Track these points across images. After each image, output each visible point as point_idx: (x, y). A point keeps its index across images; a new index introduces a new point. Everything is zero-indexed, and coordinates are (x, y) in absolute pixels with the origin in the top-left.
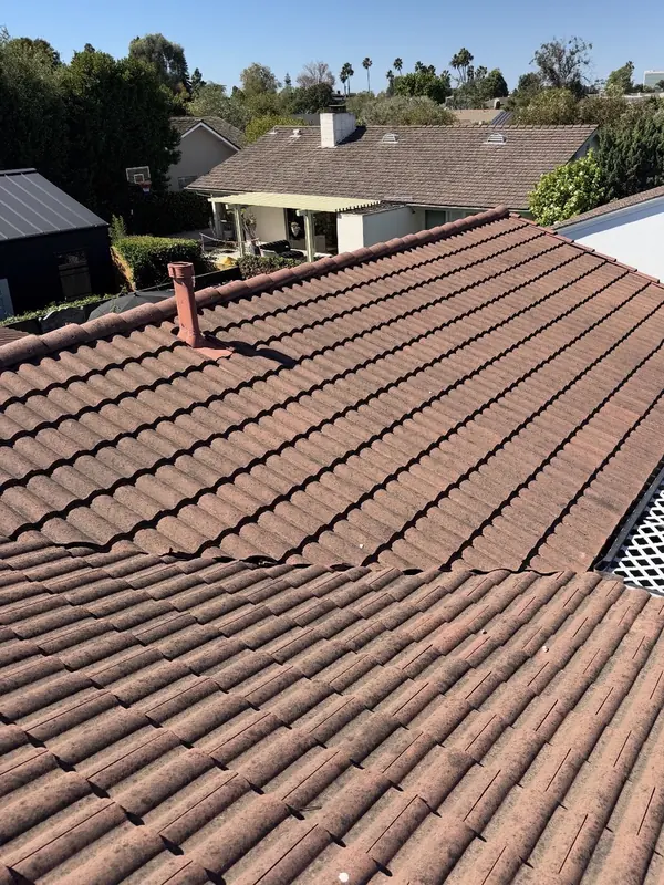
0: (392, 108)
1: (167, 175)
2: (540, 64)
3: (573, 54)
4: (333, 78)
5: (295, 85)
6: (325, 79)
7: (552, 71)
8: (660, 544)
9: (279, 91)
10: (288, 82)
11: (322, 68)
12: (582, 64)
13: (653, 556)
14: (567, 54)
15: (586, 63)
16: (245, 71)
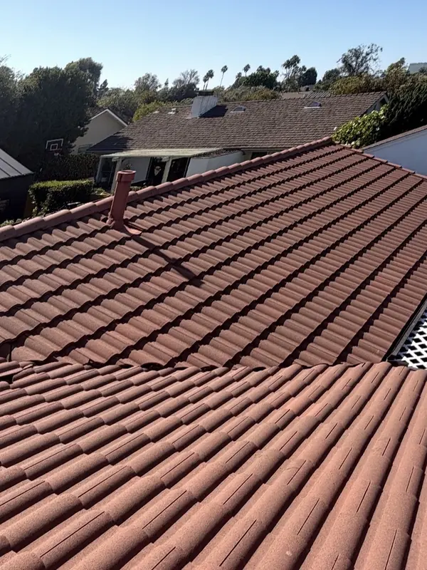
0: (237, 94)
1: (73, 144)
2: (343, 62)
3: (368, 54)
4: (198, 80)
5: (171, 86)
6: (193, 81)
7: (350, 66)
8: (425, 336)
9: (158, 90)
10: (166, 84)
11: (193, 74)
12: (372, 61)
13: (420, 343)
14: (364, 55)
15: (375, 60)
16: (140, 79)
